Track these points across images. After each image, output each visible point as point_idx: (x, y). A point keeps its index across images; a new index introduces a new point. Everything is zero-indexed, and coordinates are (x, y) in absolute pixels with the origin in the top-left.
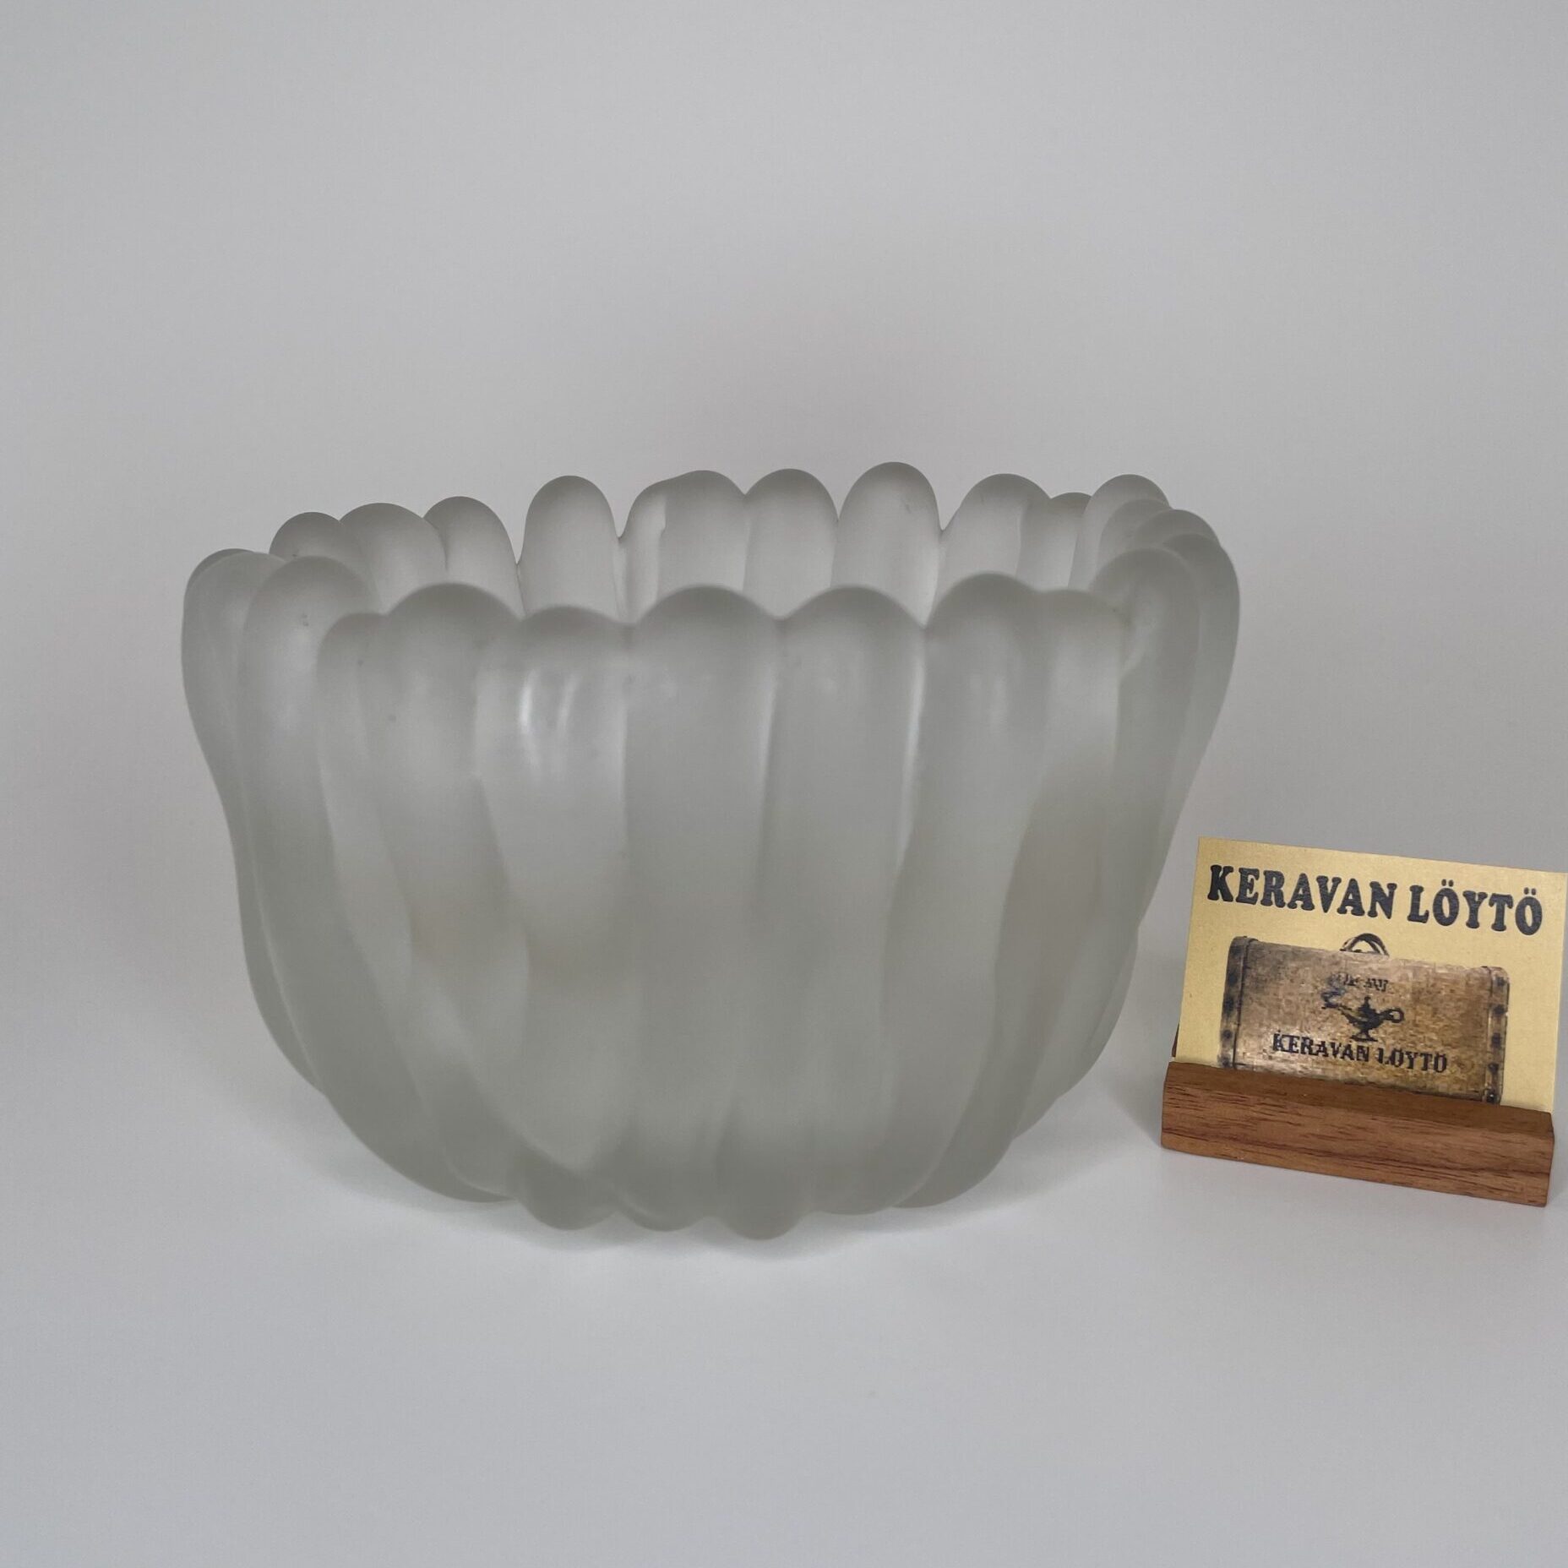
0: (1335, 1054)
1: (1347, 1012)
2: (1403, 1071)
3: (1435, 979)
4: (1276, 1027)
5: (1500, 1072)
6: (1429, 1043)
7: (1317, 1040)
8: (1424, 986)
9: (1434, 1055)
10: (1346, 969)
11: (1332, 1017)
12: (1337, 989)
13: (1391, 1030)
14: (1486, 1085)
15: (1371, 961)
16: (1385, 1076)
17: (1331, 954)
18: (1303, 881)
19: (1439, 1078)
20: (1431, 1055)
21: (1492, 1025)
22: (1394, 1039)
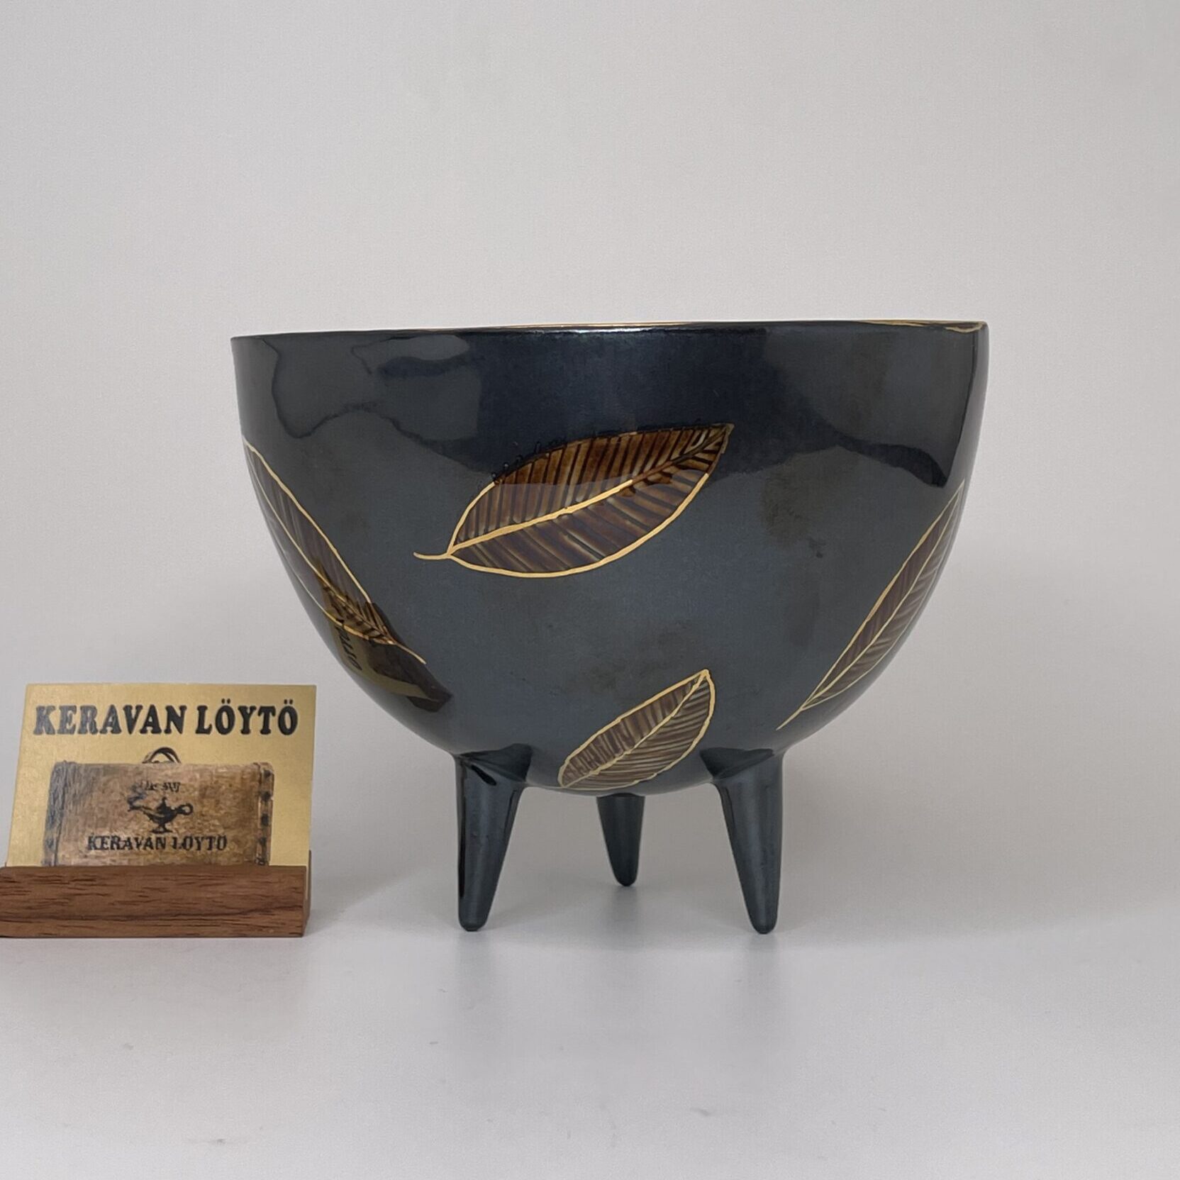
0: (138, 846)
1: (147, 811)
2: (193, 852)
3: (218, 777)
4: (90, 831)
5: (267, 844)
6: (212, 828)
7: (124, 837)
8: (209, 784)
9: (217, 837)
10: (147, 777)
11: (135, 816)
12: (140, 794)
13: (183, 821)
14: (257, 855)
15: (167, 769)
16: (179, 859)
17: (134, 767)
18: (112, 710)
19: (221, 854)
20: (215, 838)
21: (261, 808)
22: (185, 828)
